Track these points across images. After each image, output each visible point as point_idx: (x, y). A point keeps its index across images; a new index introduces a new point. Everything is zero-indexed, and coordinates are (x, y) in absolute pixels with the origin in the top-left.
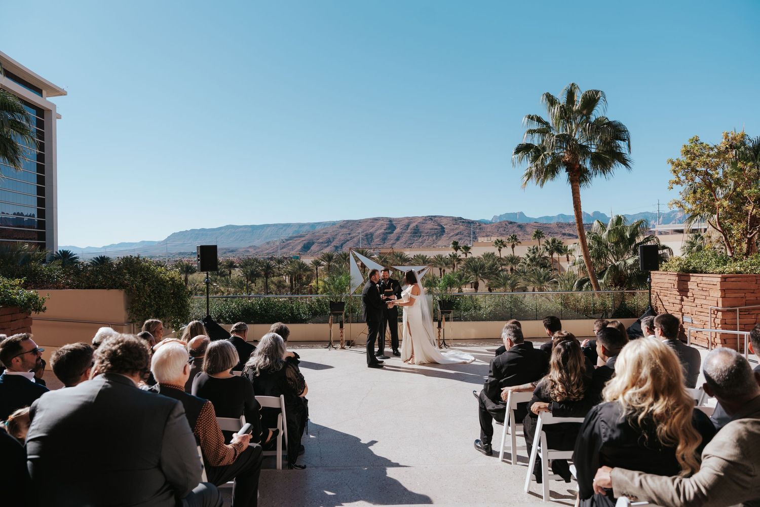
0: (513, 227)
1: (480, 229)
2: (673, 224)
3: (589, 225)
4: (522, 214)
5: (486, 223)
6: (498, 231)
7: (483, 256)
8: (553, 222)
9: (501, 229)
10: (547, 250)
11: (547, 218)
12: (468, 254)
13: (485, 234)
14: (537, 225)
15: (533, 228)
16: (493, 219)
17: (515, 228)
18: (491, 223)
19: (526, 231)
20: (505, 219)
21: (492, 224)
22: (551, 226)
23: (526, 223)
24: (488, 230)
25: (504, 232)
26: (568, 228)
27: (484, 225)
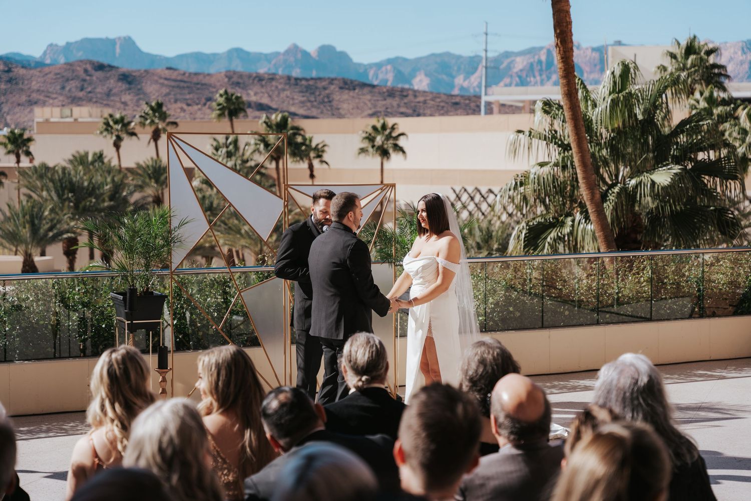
0: (108, 78)
1: (10, 81)
2: (506, 85)
3: (311, 83)
4: (128, 43)
5: (27, 64)
6: (63, 88)
7: (71, 162)
8: (217, 69)
9: (72, 85)
10: (267, 145)
11: (198, 57)
12: (23, 158)
13: (24, 98)
14: (174, 75)
15: (162, 84)
16: (45, 53)
17: (112, 83)
18: (39, 65)
19: (145, 94)
20: (80, 55)
21: (47, 70)
22: (213, 81)
23: (143, 68)
24: (35, 85)
25: (81, 94)
26: (257, 88)
27: (22, 71)
